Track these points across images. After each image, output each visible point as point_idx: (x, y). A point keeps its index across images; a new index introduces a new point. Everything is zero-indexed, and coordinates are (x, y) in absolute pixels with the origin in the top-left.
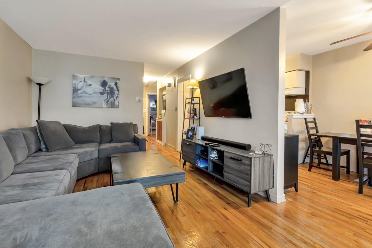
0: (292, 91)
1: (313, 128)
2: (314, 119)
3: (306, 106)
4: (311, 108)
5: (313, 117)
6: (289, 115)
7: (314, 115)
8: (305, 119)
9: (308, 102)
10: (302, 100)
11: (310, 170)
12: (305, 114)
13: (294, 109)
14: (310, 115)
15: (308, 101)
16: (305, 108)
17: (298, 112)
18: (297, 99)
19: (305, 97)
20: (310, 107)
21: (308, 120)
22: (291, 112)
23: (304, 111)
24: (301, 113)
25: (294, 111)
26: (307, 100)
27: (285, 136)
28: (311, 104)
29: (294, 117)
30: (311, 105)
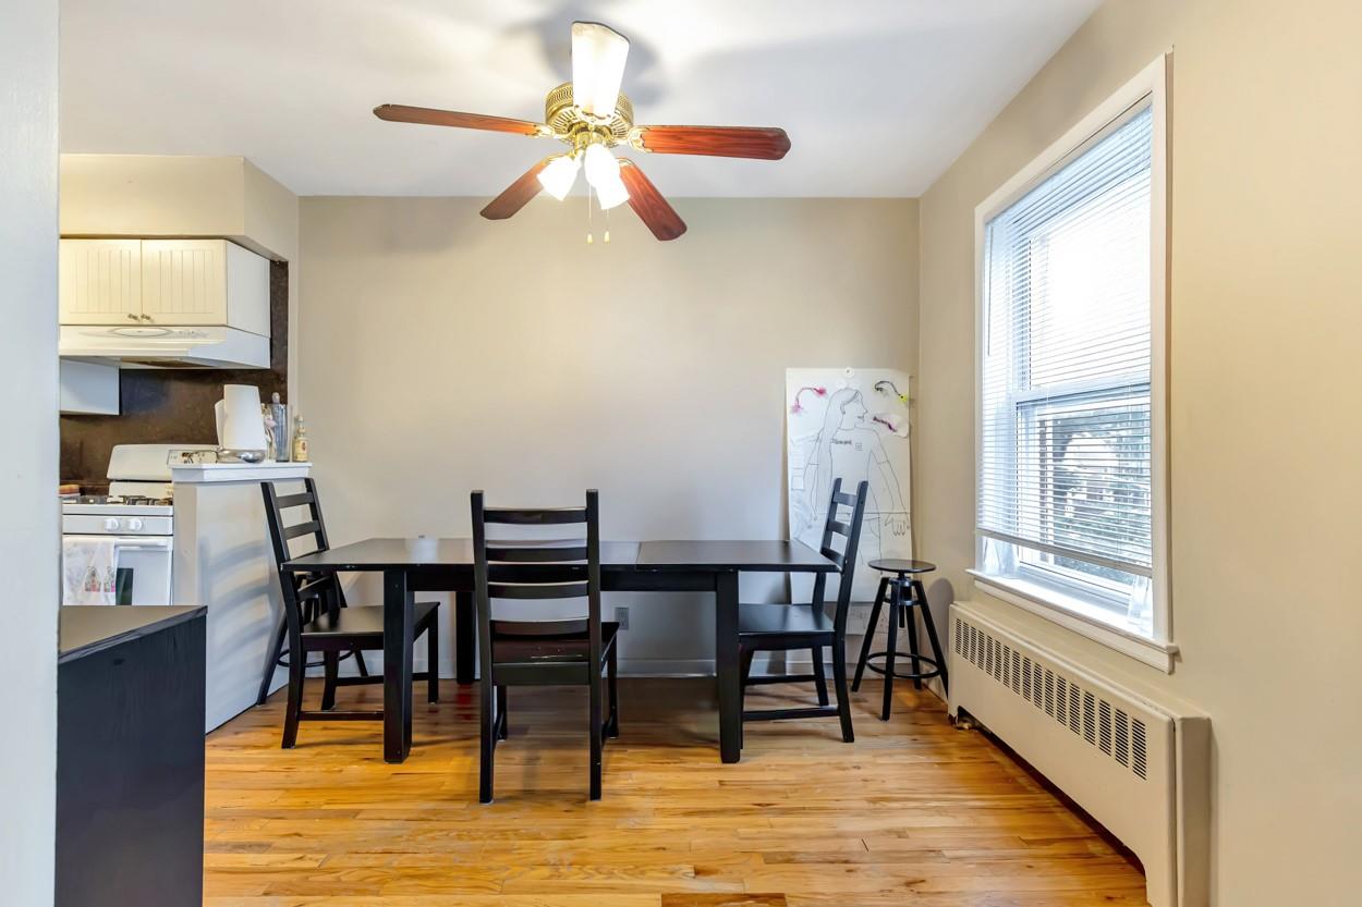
0: (200, 341)
1: (301, 530)
2: (309, 483)
3: (273, 424)
4: (297, 434)
5: (307, 476)
6: (189, 465)
7: (310, 464)
8: (266, 488)
9: (283, 407)
10: (251, 393)
11: (289, 742)
12: (267, 463)
13: (211, 438)
14: (290, 464)
15: (284, 400)
16: (268, 432)
17: (235, 454)
18: (226, 386)
19: (270, 383)
20: (291, 427)
21: (280, 491)
22: (197, 452)
23: (265, 447)
24: (251, 456)
25: (214, 447)
26: (276, 397)
27: (61, 656)
28: (295, 414)
29: (208, 476)
30: (296, 420)
